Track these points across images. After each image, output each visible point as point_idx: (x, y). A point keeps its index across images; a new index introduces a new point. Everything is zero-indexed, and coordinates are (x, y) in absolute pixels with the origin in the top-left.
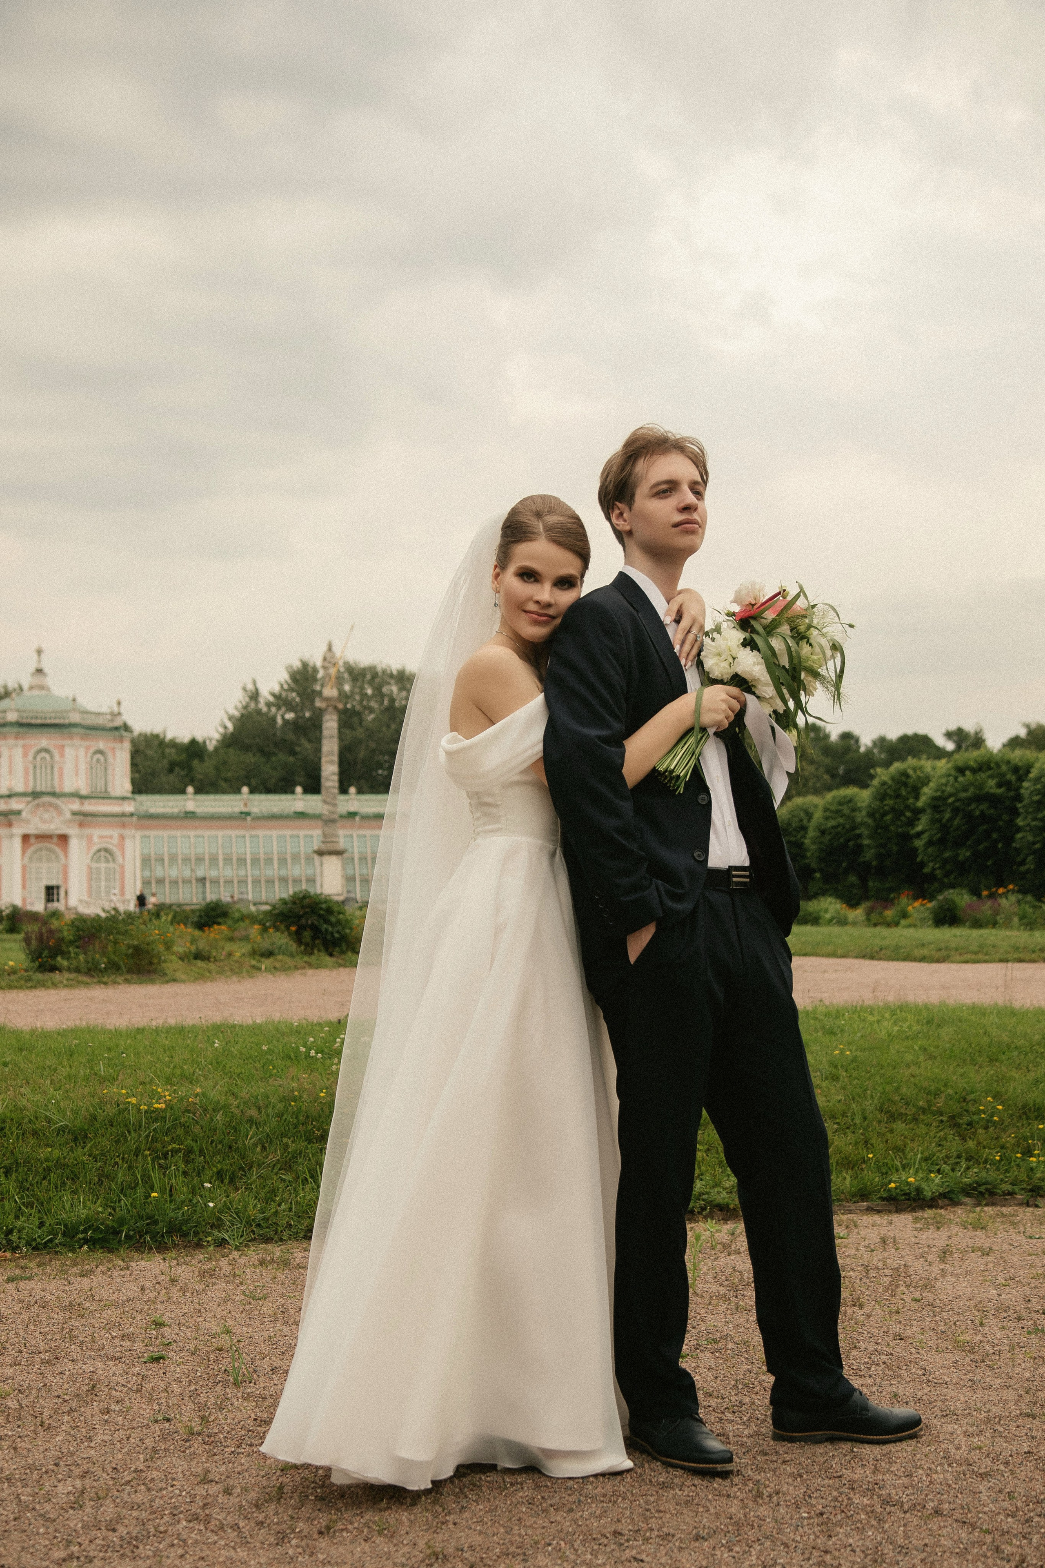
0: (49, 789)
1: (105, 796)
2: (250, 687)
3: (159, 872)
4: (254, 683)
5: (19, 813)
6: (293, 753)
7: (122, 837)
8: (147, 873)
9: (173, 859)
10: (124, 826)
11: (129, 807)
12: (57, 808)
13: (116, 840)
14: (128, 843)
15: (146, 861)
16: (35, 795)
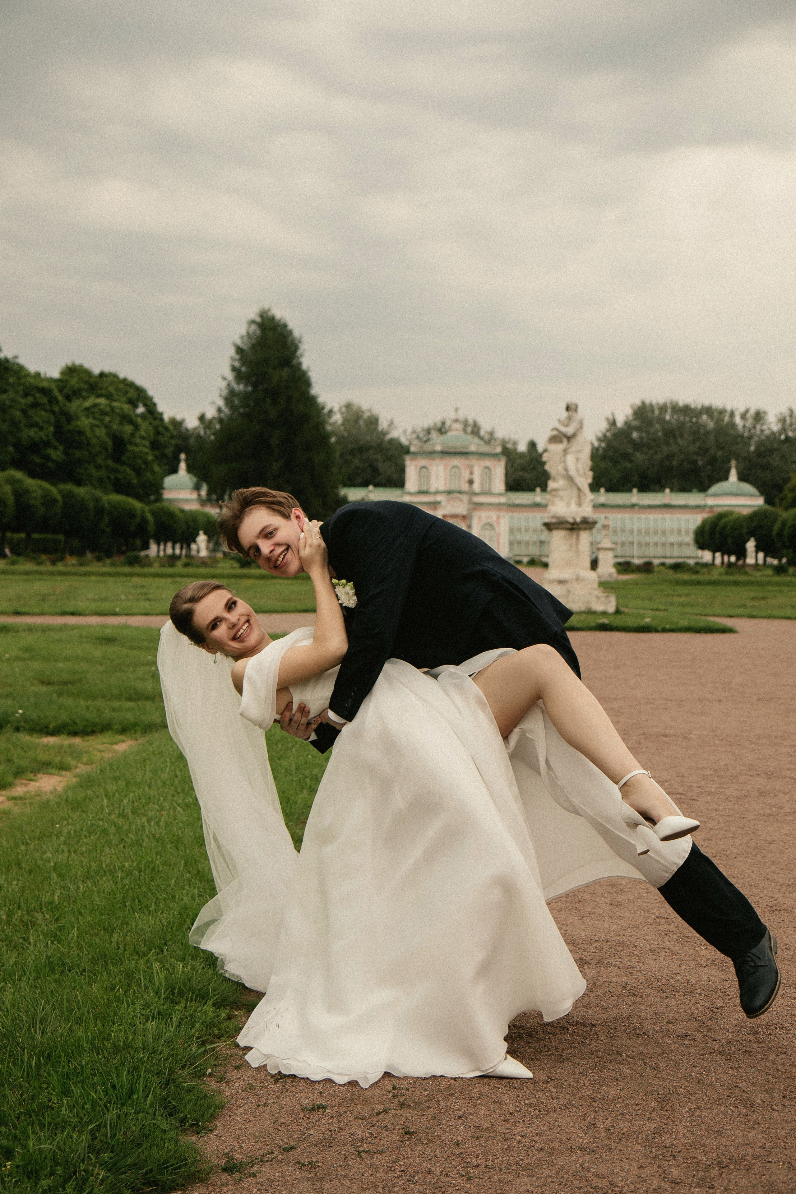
0: (457, 489)
1: (489, 493)
2: (611, 418)
3: (519, 537)
4: (613, 414)
5: (439, 503)
6: (631, 461)
7: (499, 517)
8: (512, 538)
9: (527, 530)
10: (500, 510)
11: (502, 500)
12: (461, 500)
13: (495, 518)
14: (502, 520)
15: (512, 531)
16: (450, 492)
